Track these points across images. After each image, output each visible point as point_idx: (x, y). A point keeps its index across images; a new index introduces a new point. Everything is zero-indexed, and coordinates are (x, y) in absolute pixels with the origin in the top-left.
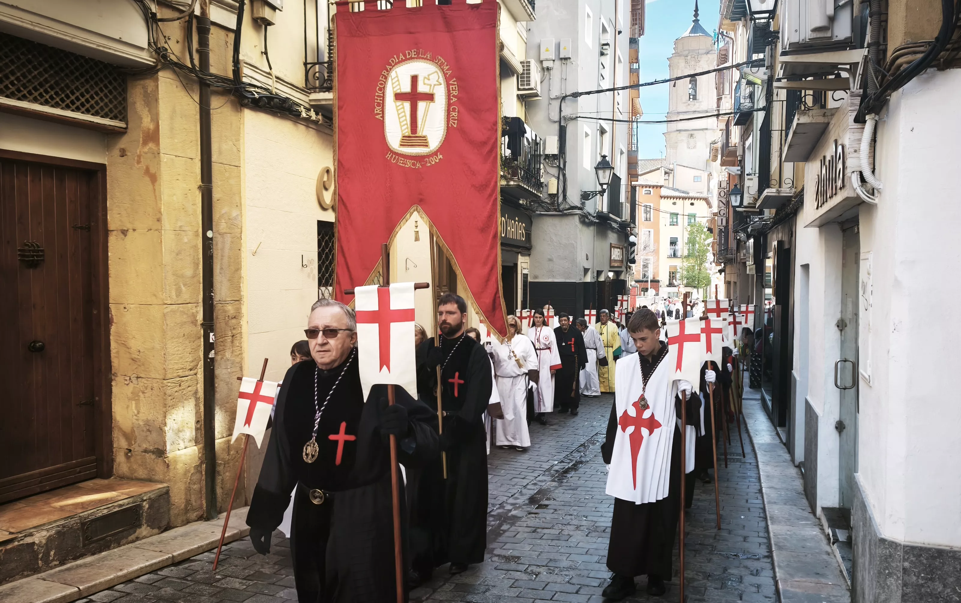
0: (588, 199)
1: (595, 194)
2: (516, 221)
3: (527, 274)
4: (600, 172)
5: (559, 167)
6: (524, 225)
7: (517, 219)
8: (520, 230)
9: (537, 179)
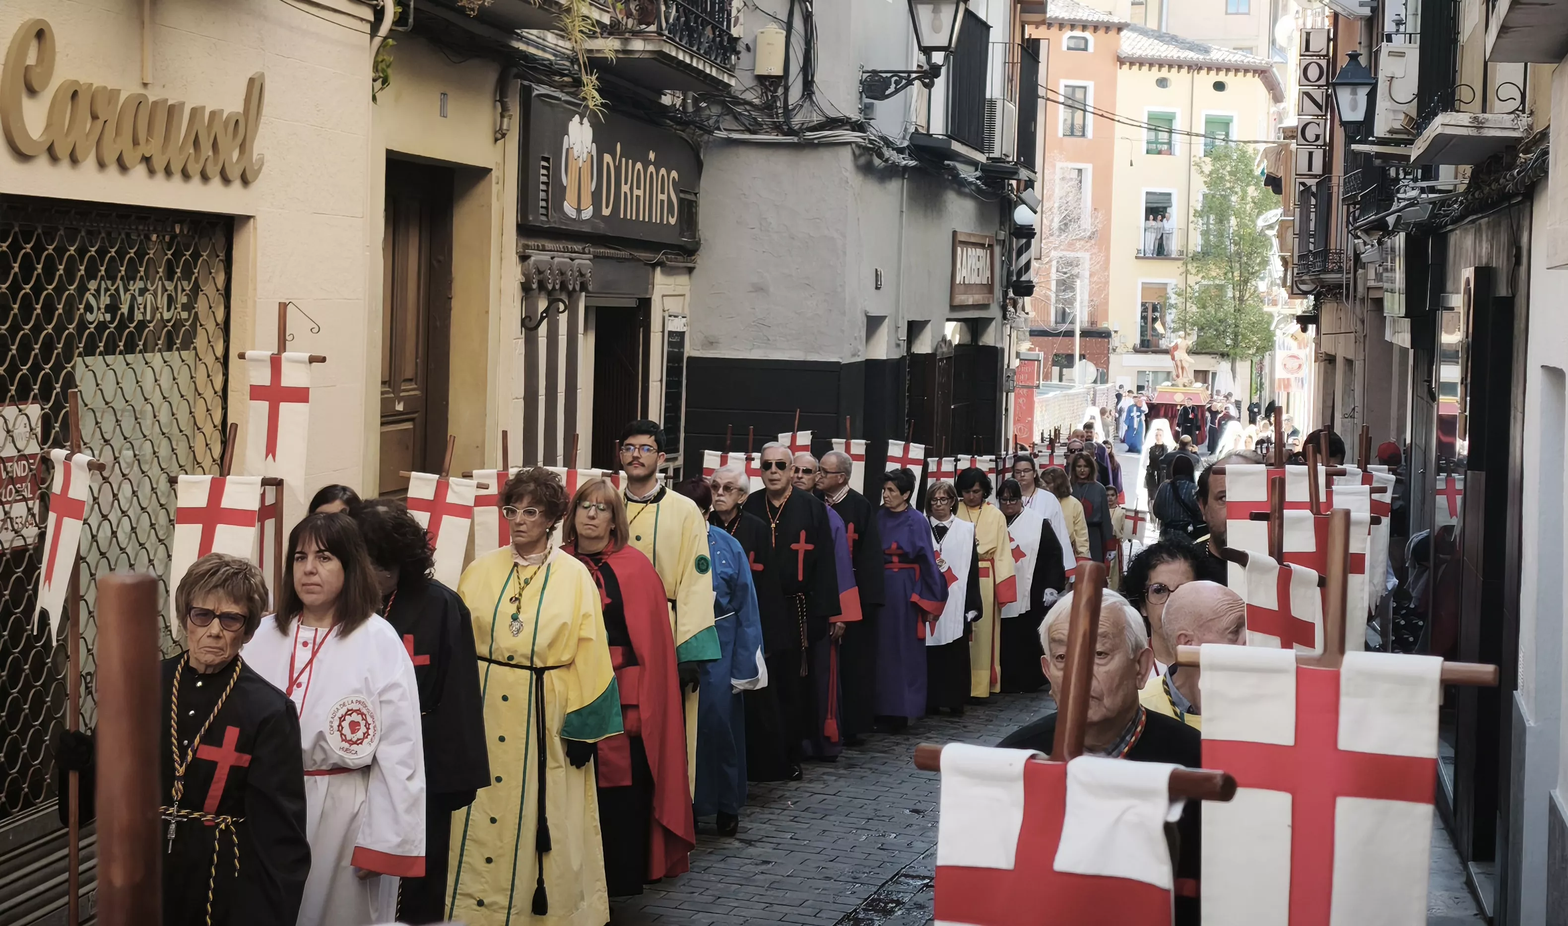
0: (882, 97)
1: (904, 78)
2: (650, 163)
3: (682, 334)
4: (923, 11)
6: (674, 174)
7: (652, 156)
8: (663, 191)
9: (722, 31)
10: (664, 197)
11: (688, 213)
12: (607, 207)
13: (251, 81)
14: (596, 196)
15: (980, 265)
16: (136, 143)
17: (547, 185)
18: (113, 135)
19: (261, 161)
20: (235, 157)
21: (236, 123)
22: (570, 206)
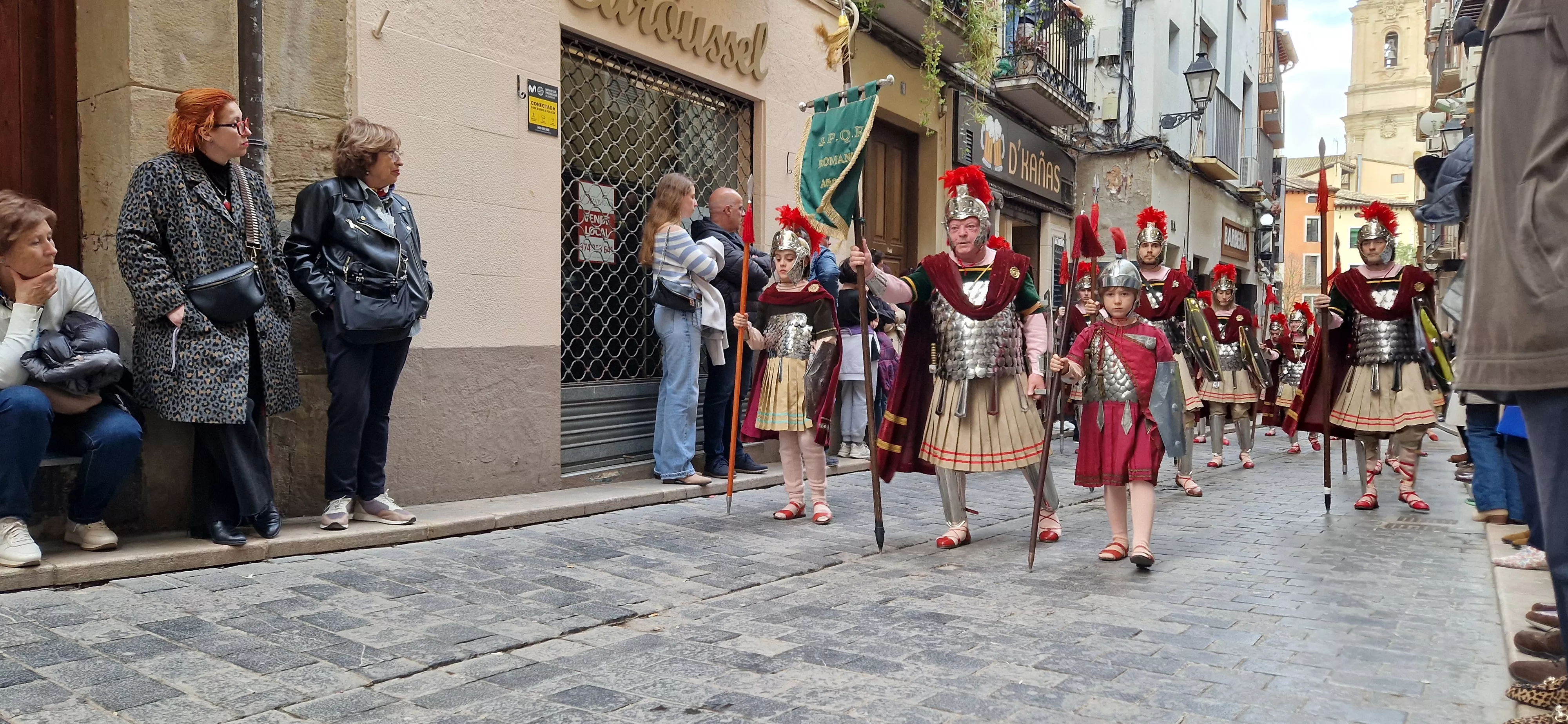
0: (1173, 127)
1: (1182, 117)
2: (1041, 157)
3: (1062, 249)
4: (1195, 83)
5: (1122, 76)
6: (1057, 167)
7: (1042, 154)
8: (1050, 174)
9: (1079, 90)
10: (1051, 177)
11: (1067, 189)
12: (1013, 169)
13: (759, 25)
14: (1005, 162)
15: (1241, 239)
16: (669, 30)
17: (971, 146)
18: (651, 20)
19: (767, 72)
20: (747, 63)
21: (747, 43)
22: (986, 162)
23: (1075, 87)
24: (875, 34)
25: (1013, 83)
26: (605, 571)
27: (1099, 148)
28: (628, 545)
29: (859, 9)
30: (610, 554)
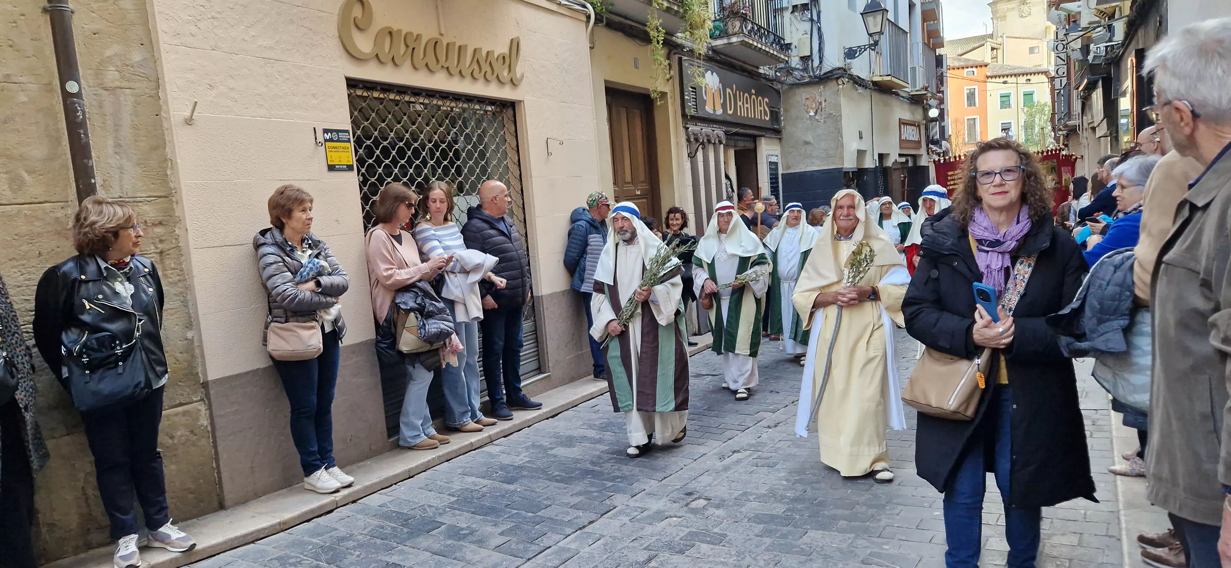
0: (855, 57)
1: (862, 49)
2: (753, 94)
3: (776, 164)
4: (870, 21)
5: (812, 20)
6: (766, 100)
7: (753, 91)
8: (761, 106)
9: (778, 37)
10: (762, 109)
11: (775, 116)
12: (730, 110)
13: (512, 40)
14: (724, 106)
15: (915, 132)
16: (438, 61)
17: (696, 99)
18: (422, 56)
19: (522, 76)
20: (505, 73)
21: (504, 57)
22: (709, 109)
23: (775, 35)
24: (610, 25)
25: (725, 41)
26: (426, 550)
27: (798, 80)
28: (445, 512)
29: (594, 8)
30: (430, 527)
